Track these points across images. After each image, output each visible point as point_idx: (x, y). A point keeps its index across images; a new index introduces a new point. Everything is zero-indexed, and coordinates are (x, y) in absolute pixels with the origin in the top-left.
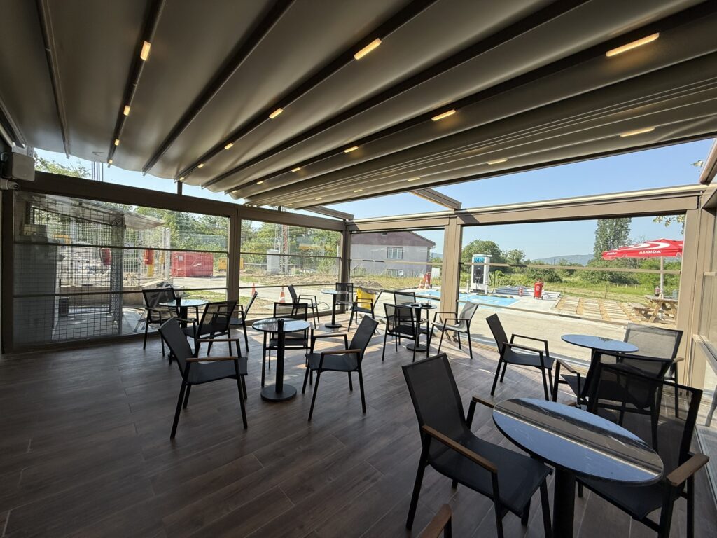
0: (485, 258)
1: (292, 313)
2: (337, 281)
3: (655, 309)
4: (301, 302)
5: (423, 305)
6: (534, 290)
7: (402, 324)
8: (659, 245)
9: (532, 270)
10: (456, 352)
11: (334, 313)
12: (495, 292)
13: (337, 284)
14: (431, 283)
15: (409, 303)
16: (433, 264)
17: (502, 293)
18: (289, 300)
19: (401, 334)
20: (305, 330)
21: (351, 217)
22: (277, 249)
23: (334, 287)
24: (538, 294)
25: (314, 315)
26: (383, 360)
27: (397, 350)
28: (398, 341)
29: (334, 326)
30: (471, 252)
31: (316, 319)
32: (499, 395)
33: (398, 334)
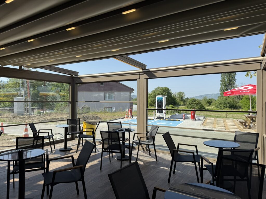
0: (163, 98)
1: (33, 143)
2: (68, 118)
3: (249, 121)
4: (40, 135)
5: (126, 130)
6: (190, 115)
7: (113, 143)
8: (248, 88)
9: (190, 104)
10: (148, 158)
11: (66, 140)
12: (169, 118)
13: (68, 120)
14: (132, 115)
15: (117, 129)
16: (133, 102)
17: (173, 118)
18: (31, 134)
19: (113, 151)
20: (42, 155)
21: (76, 73)
22: (22, 96)
23: (66, 122)
24: (193, 117)
25: (50, 144)
26: (101, 169)
27: (110, 162)
28: (111, 155)
29: (66, 150)
30: (155, 94)
31: (53, 146)
32: (173, 182)
33: (111, 150)
